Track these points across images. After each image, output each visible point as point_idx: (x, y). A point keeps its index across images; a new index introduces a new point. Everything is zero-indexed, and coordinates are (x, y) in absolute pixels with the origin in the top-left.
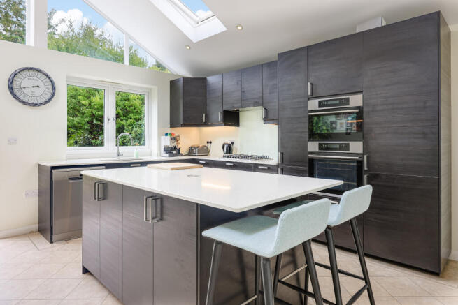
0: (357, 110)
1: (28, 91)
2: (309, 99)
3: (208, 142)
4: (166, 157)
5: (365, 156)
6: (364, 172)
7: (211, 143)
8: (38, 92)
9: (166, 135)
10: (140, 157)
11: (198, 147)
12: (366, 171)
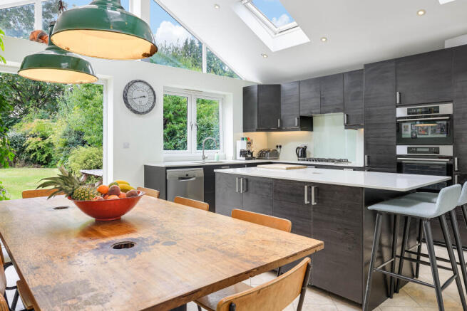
0: (448, 118)
1: (137, 101)
2: (397, 107)
3: (277, 147)
4: (242, 160)
5: (456, 159)
6: (454, 173)
7: (280, 147)
8: (144, 101)
9: (243, 139)
10: (220, 160)
11: (269, 151)
12: (457, 171)
